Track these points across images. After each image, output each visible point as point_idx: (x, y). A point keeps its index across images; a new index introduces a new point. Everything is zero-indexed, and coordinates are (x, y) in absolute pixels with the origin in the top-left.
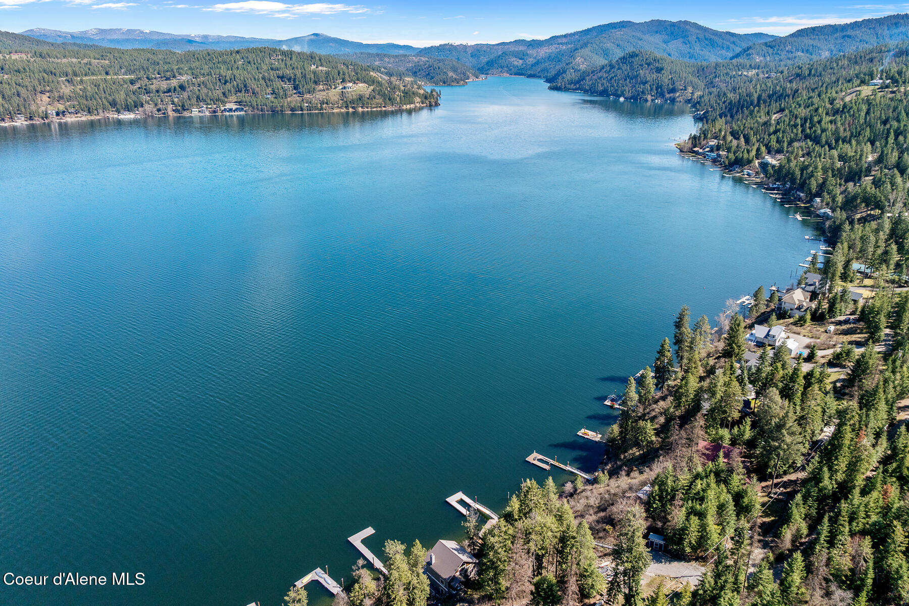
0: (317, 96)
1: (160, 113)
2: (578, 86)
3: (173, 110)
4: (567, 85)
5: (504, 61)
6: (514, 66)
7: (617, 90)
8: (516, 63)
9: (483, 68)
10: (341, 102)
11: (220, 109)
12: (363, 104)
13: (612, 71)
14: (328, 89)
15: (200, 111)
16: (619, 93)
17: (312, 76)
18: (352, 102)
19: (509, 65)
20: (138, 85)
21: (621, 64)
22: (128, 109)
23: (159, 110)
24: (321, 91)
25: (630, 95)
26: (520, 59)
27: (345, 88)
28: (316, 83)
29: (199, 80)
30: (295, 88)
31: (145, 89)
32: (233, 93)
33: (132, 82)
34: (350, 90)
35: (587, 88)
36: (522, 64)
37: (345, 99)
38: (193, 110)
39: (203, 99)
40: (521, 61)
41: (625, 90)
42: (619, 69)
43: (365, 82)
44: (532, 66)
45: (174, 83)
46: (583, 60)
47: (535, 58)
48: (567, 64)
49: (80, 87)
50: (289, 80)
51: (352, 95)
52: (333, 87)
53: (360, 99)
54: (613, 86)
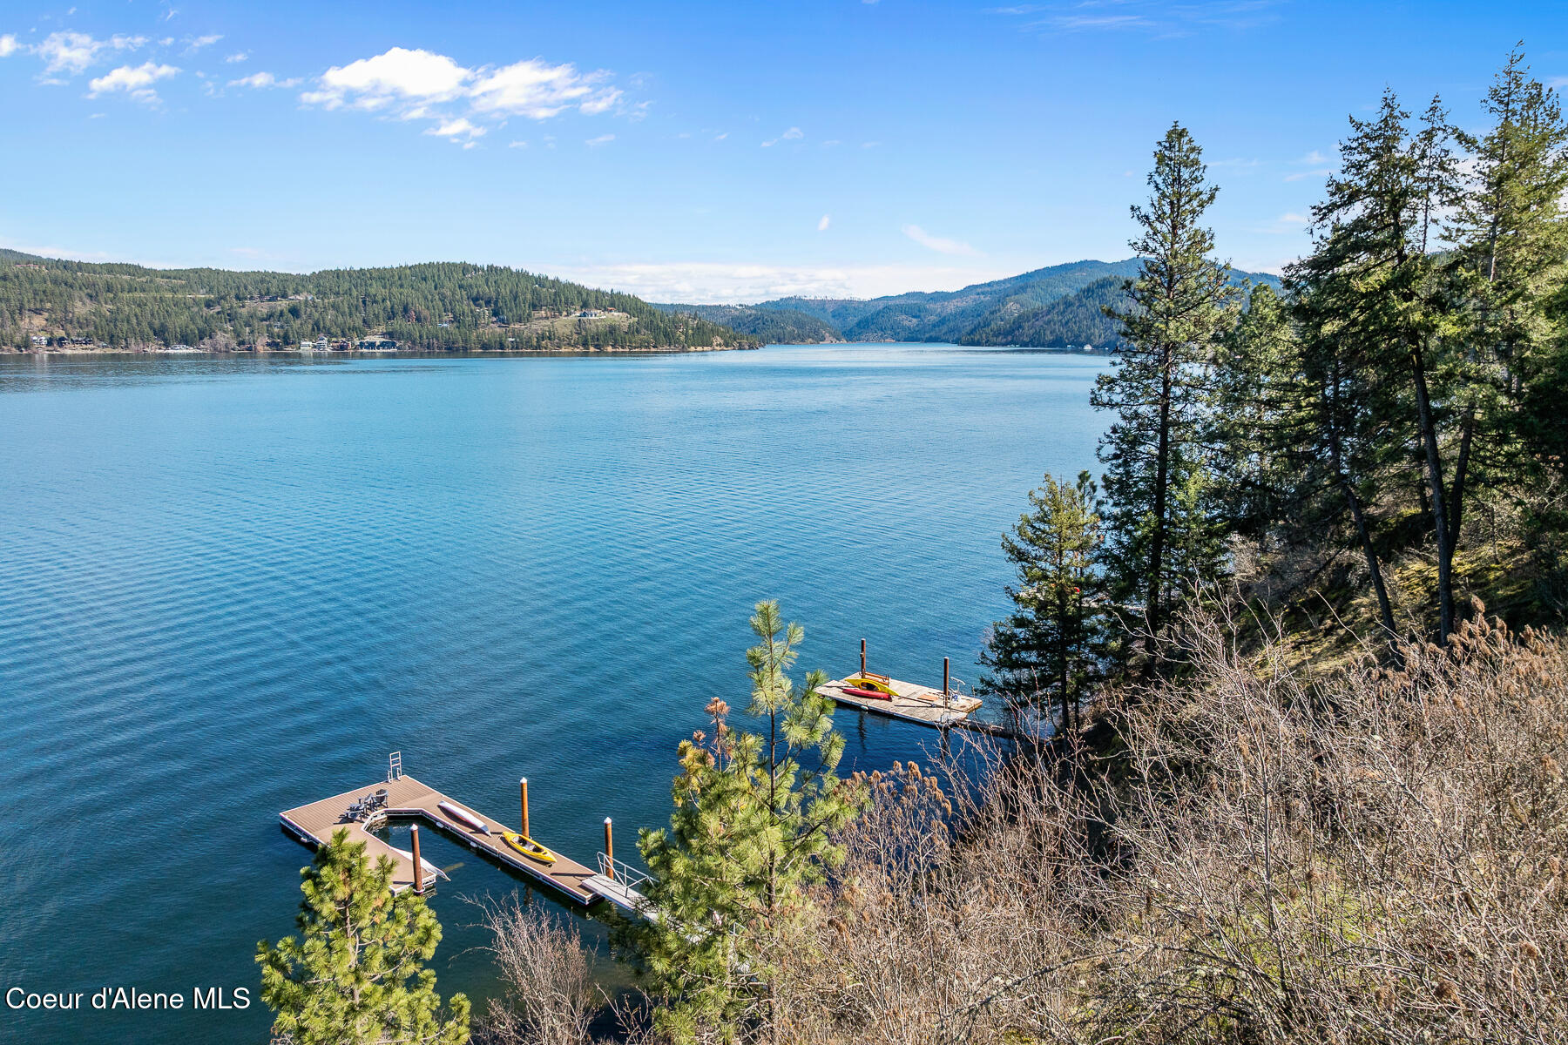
0: (534, 327)
1: (242, 347)
2: (1010, 338)
3: (268, 344)
4: (991, 338)
5: (885, 319)
6: (904, 328)
7: (1077, 336)
8: (906, 323)
9: (851, 331)
10: (575, 336)
11: (353, 344)
12: (616, 340)
13: (1069, 310)
14: (555, 316)
15: (315, 347)
16: (1082, 339)
17: (529, 296)
18: (596, 337)
19: (895, 327)
20: (218, 309)
21: (1084, 300)
22: (185, 340)
23: (241, 343)
24: (541, 318)
25: (1102, 340)
26: (913, 317)
27: (585, 314)
28: (534, 307)
29: (326, 301)
30: (495, 314)
31: (228, 315)
32: (381, 319)
33: (209, 304)
34: (594, 318)
35: (1026, 339)
36: (917, 325)
37: (584, 333)
38: (303, 343)
39: (324, 327)
40: (914, 320)
41: (1092, 334)
42: (1080, 306)
43: (624, 310)
44: (934, 326)
45: (282, 304)
46: (1018, 306)
47: (939, 315)
48: (992, 313)
49: (111, 307)
50: (488, 303)
51: (597, 326)
52: (565, 313)
53: (610, 332)
54: (1072, 331)
